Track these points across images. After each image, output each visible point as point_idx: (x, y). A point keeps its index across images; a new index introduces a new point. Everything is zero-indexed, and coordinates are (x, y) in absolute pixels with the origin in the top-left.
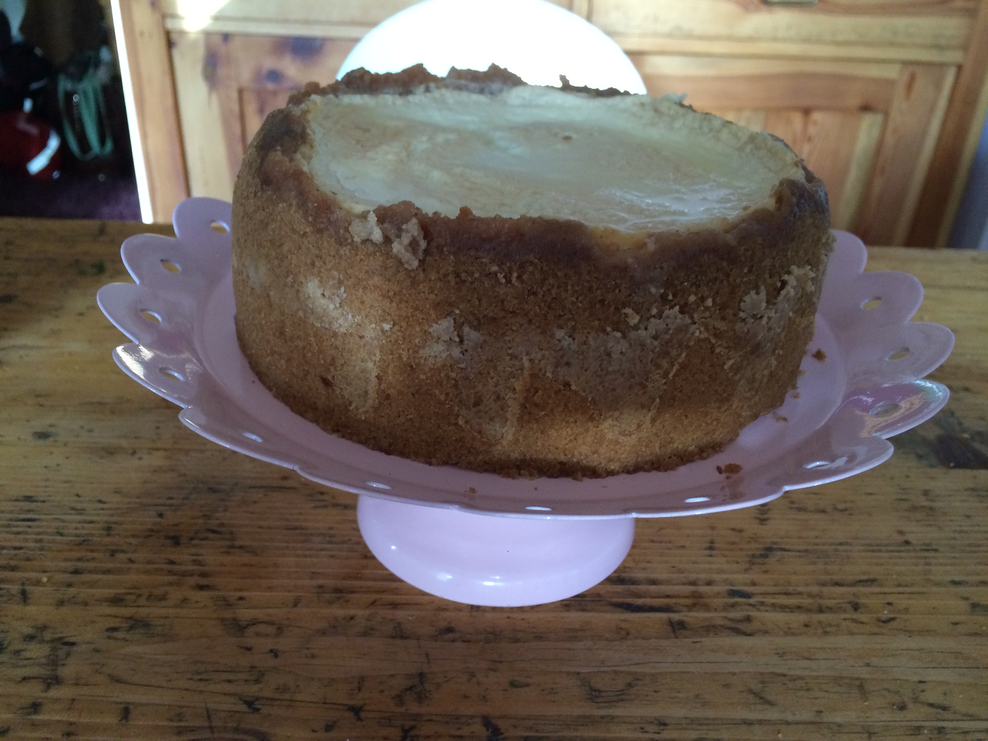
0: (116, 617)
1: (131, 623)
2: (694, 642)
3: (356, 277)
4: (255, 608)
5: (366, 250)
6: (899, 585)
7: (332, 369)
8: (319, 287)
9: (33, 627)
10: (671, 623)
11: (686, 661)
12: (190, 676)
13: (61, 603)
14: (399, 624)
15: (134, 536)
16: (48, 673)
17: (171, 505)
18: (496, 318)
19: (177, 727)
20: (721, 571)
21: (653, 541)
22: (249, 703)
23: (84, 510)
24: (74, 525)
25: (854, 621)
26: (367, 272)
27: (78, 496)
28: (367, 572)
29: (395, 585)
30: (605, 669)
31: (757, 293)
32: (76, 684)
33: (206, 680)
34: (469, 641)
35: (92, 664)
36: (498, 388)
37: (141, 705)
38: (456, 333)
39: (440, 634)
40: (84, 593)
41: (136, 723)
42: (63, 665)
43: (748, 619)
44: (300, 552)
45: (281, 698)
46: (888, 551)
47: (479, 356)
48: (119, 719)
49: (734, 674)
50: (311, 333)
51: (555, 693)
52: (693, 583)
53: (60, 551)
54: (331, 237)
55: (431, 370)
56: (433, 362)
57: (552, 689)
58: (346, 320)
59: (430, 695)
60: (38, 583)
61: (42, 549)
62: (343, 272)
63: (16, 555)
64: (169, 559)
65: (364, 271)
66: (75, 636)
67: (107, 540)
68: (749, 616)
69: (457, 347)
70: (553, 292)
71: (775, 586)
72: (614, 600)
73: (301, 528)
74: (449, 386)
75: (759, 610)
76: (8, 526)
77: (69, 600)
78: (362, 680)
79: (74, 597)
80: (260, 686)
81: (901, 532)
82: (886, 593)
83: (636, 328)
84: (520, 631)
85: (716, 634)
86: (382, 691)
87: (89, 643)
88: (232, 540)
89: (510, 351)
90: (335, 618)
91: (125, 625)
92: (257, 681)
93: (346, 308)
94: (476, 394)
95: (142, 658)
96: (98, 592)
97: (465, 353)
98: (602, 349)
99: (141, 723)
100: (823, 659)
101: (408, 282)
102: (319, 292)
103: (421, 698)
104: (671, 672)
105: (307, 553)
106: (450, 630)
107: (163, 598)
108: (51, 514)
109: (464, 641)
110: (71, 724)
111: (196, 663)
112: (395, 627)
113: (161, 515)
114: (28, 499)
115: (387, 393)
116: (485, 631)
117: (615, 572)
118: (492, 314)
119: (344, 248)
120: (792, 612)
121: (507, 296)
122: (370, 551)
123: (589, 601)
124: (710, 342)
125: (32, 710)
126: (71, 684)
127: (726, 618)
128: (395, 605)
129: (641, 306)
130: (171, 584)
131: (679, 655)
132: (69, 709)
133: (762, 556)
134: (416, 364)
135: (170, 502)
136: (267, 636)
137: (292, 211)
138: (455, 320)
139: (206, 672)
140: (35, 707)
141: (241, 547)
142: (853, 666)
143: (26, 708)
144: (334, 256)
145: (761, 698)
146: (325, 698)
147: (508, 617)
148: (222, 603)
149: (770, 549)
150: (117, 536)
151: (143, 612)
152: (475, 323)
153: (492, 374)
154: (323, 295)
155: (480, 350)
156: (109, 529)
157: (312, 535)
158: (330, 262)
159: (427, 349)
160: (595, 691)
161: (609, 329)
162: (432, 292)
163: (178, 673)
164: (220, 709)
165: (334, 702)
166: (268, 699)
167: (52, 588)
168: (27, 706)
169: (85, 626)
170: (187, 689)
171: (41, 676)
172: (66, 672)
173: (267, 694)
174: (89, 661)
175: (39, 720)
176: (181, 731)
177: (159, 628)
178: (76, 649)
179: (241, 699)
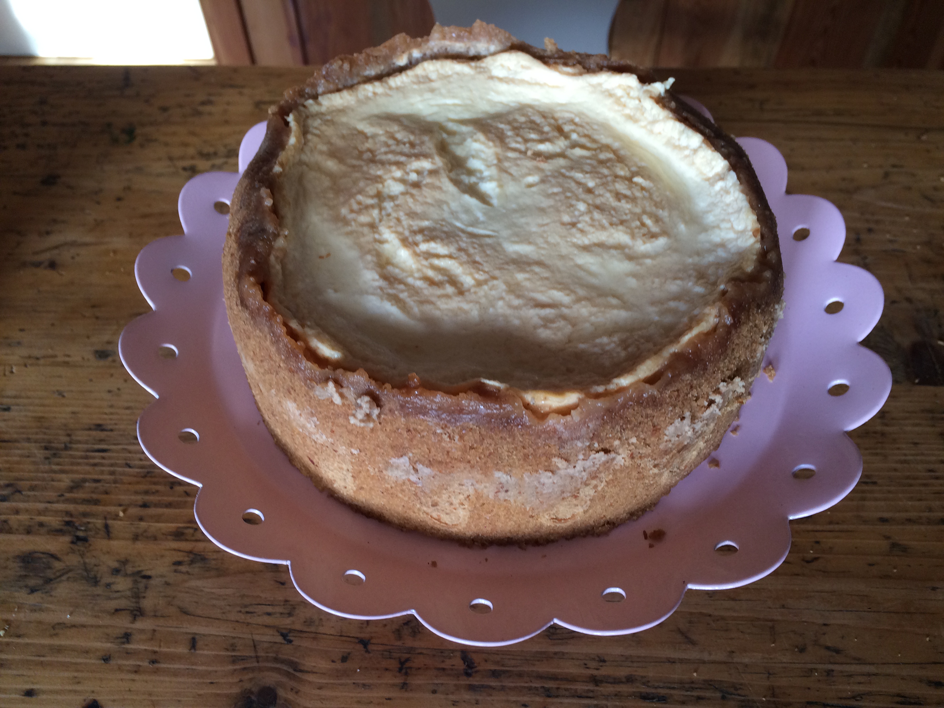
0: (180, 551)
6: (831, 523)
8: (297, 409)
9: (118, 561)
12: (239, 609)
13: (136, 538)
16: (133, 605)
18: (443, 462)
19: (232, 656)
22: (284, 636)
24: (139, 456)
31: (682, 420)
32: (155, 616)
33: (251, 613)
35: (165, 596)
36: (450, 499)
37: (204, 635)
38: (411, 466)
40: (154, 526)
41: (201, 652)
42: (144, 597)
45: (308, 630)
47: (432, 482)
48: (189, 648)
53: (130, 483)
55: (394, 483)
56: (395, 479)
58: (321, 437)
61: (115, 482)
63: (96, 488)
66: (150, 569)
69: (413, 474)
70: (491, 448)
74: (410, 494)
77: (142, 535)
79: (145, 531)
80: (291, 618)
82: (817, 531)
83: (564, 468)
86: (385, 626)
87: (162, 576)
89: (457, 482)
92: (290, 615)
93: (320, 430)
94: (432, 500)
95: (202, 591)
96: (164, 526)
97: (421, 479)
98: (536, 482)
99: (206, 652)
100: (746, 600)
102: (297, 412)
103: (414, 634)
108: (120, 444)
110: (155, 652)
111: (243, 596)
114: (99, 427)
115: (361, 486)
118: (440, 459)
121: (451, 449)
125: (125, 640)
126: (151, 616)
129: (568, 455)
132: (152, 639)
134: (381, 478)
137: (268, 342)
138: (409, 459)
139: (251, 605)
140: (127, 637)
142: (770, 608)
143: (121, 638)
145: (686, 637)
146: (342, 632)
151: (199, 547)
152: (427, 462)
153: (444, 492)
154: (301, 415)
155: (432, 479)
158: (303, 397)
159: (389, 471)
161: (541, 471)
162: (389, 438)
163: (229, 605)
164: (263, 640)
165: (349, 634)
166: (298, 631)
167: (128, 523)
168: (121, 636)
169: (157, 559)
170: (237, 621)
171: (128, 608)
172: (147, 603)
173: (298, 627)
174: (163, 594)
175: (131, 648)
176: (235, 660)
177: (213, 562)
178: (152, 582)
179: (278, 631)
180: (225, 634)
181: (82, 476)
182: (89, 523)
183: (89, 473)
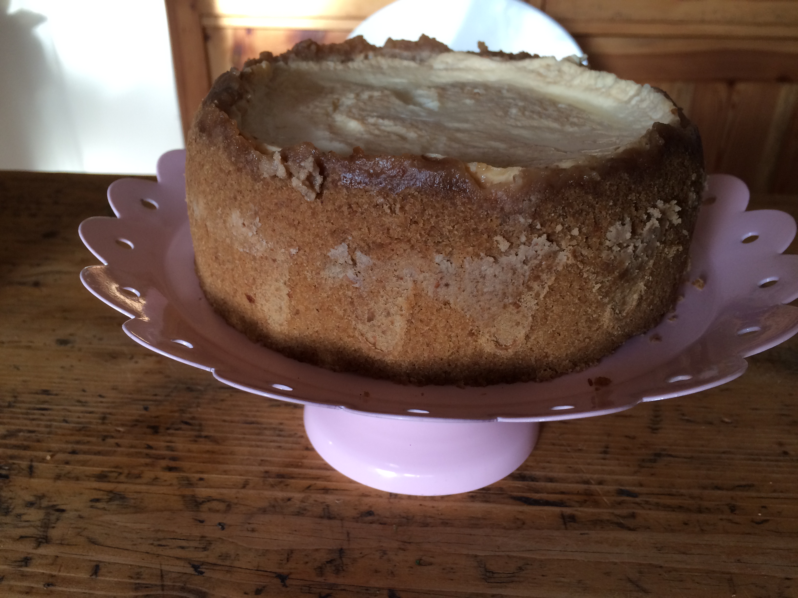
0: (100, 490)
1: (111, 495)
2: (581, 534)
3: (269, 209)
4: (211, 487)
5: (275, 185)
6: (775, 491)
7: (254, 289)
8: (241, 217)
9: (35, 496)
10: (563, 516)
11: (574, 550)
12: (151, 542)
13: (58, 477)
14: (328, 506)
15: (122, 425)
16: (39, 533)
17: (155, 401)
18: (383, 244)
19: (136, 584)
20: (612, 473)
21: (554, 444)
22: (195, 568)
23: (86, 402)
24: (78, 414)
25: (730, 521)
26: (276, 204)
27: (84, 391)
28: (305, 461)
29: (328, 473)
30: (501, 554)
31: (623, 224)
32: (61, 544)
33: (164, 546)
34: (385, 524)
35: (76, 528)
36: (388, 305)
37: (109, 563)
38: (350, 257)
39: (361, 516)
40: (79, 469)
41: (103, 578)
42: (53, 527)
43: (633, 516)
44: (254, 443)
45: (222, 564)
46: (767, 460)
47: (370, 277)
48: (91, 574)
49: (615, 564)
50: (237, 257)
51: (454, 572)
52: (587, 482)
53: (63, 435)
54: (247, 174)
55: (331, 289)
56: (332, 282)
57: (452, 569)
58: (262, 245)
59: (347, 568)
60: (43, 460)
61: (49, 433)
62: (258, 204)
63: (29, 437)
64: (148, 445)
65: (274, 203)
66: (66, 504)
67: (101, 427)
68: (633, 513)
69: (351, 269)
70: (432, 221)
71: (660, 487)
72: (515, 494)
73: (258, 423)
74: (346, 303)
75: (644, 508)
76: (27, 414)
77: (65, 475)
78: (292, 552)
79: (69, 473)
80: (207, 553)
81: (781, 444)
82: (762, 498)
83: (506, 253)
84: (430, 517)
85: (602, 528)
86: (307, 563)
87: (76, 510)
88: (200, 431)
89: (396, 273)
90: (276, 499)
91: (105, 497)
92: (205, 549)
93: (261, 235)
94: (369, 310)
95: (115, 524)
96: (88, 470)
97: (358, 274)
98: (477, 272)
99: (107, 579)
100: (698, 554)
101: (309, 212)
102: (241, 222)
103: (338, 571)
104: (558, 559)
105: (258, 443)
106: (370, 513)
107: (139, 476)
108: (62, 405)
109: (381, 524)
110: (52, 576)
111: (157, 531)
112: (324, 509)
113: (146, 409)
114: (46, 392)
115: (297, 308)
116: (400, 515)
117: (518, 469)
118: (379, 241)
119: (258, 184)
120: (674, 511)
121: (392, 225)
122: (310, 444)
123: (493, 494)
124: (578, 268)
125: (24, 563)
126: (57, 544)
127: (613, 513)
128: (326, 490)
129: (511, 234)
130: (147, 465)
131: (567, 545)
132: (52, 564)
133: (651, 461)
134: (318, 284)
135: (155, 398)
136: (218, 511)
137: (220, 152)
138: (348, 245)
139: (164, 539)
140: (26, 561)
141: (206, 437)
142: (725, 562)
143: (19, 561)
144: (250, 191)
145: (637, 586)
146: (258, 566)
147: (421, 505)
148: (186, 482)
149: (658, 455)
150: (109, 425)
151: (122, 487)
152: (366, 248)
153: (382, 293)
154: (244, 224)
155: (370, 271)
156: (104, 418)
157: (265, 429)
158: (248, 195)
159: (327, 270)
160: (489, 572)
161: (482, 254)
162: (329, 221)
163: (142, 538)
164: (172, 570)
165: (266, 569)
166: (212, 564)
167: (53, 465)
168: (19, 560)
169: (75, 496)
170: (147, 553)
171: (34, 536)
172: (54, 533)
173: (211, 560)
174: (74, 526)
175: (28, 572)
176: (137, 587)
177: (133, 501)
178: (65, 515)
179: (189, 563)
180: (132, 563)
181: (18, 427)
182: (14, 464)
183: (26, 425)
